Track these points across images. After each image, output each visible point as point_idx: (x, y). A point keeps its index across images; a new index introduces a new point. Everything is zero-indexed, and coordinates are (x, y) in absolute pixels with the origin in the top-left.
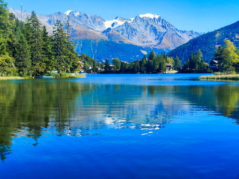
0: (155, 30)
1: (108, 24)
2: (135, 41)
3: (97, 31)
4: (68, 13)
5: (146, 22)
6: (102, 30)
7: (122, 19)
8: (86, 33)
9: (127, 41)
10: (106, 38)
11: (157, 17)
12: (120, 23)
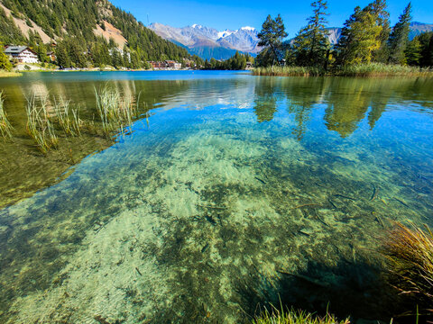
0: (251, 39)
1: (220, 35)
2: (238, 47)
3: (213, 39)
4: (194, 26)
5: (246, 33)
6: (216, 39)
7: (230, 31)
8: (205, 41)
9: (233, 47)
10: (219, 45)
11: (253, 29)
12: (229, 34)
